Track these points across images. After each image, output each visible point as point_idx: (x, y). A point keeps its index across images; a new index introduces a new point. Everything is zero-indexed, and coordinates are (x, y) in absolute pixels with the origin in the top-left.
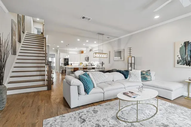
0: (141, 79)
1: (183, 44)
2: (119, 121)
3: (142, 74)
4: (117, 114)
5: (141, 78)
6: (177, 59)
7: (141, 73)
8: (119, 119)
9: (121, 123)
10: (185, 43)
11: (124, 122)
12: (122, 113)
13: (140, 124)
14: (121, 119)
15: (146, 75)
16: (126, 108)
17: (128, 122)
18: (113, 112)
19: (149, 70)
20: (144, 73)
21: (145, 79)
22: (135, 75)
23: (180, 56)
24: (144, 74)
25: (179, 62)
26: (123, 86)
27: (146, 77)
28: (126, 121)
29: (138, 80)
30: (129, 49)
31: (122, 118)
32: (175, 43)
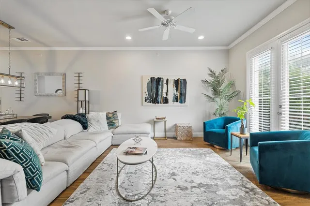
0: (107, 127)
1: (149, 79)
2: (134, 204)
3: (108, 118)
4: (119, 194)
5: (107, 125)
6: (145, 96)
7: (107, 116)
8: (131, 201)
9: (139, 204)
10: (151, 78)
11: (141, 199)
12: (124, 190)
13: (157, 189)
14: (133, 198)
15: (113, 119)
16: (119, 178)
17: (146, 196)
18: (110, 196)
19: (116, 112)
20: (110, 115)
21: (113, 125)
22: (98, 121)
23: (147, 93)
24: (110, 118)
25: (147, 99)
26: (93, 144)
27: (114, 121)
28: (142, 196)
29: (103, 128)
30: (77, 75)
31: (132, 196)
32: (142, 77)
